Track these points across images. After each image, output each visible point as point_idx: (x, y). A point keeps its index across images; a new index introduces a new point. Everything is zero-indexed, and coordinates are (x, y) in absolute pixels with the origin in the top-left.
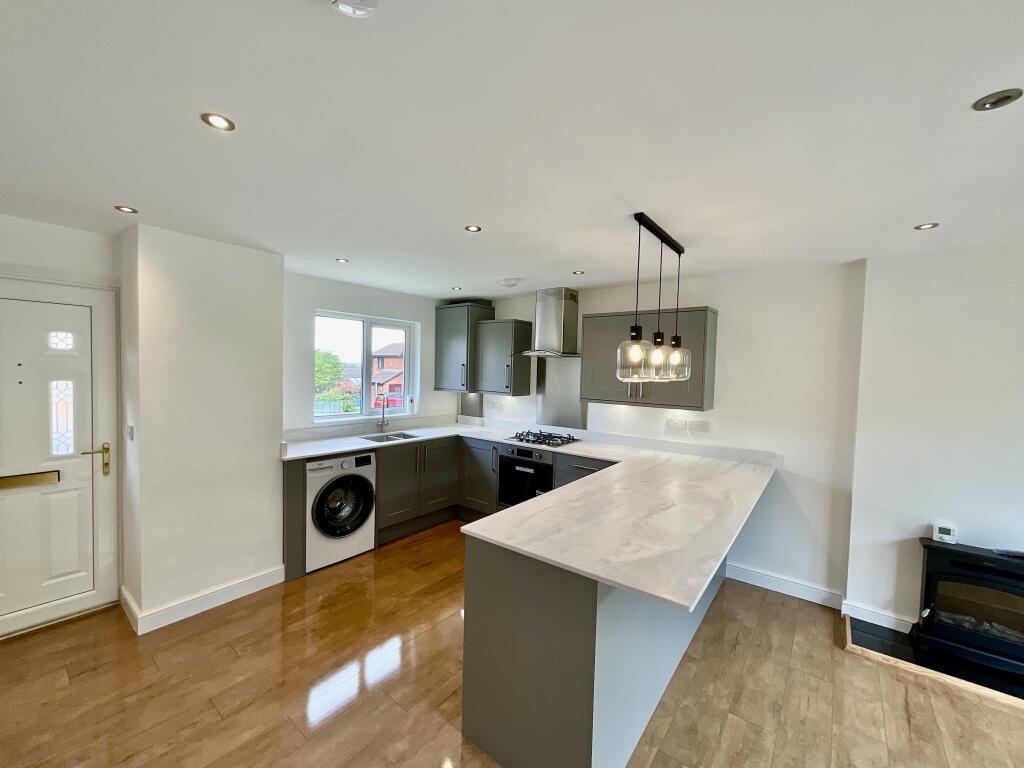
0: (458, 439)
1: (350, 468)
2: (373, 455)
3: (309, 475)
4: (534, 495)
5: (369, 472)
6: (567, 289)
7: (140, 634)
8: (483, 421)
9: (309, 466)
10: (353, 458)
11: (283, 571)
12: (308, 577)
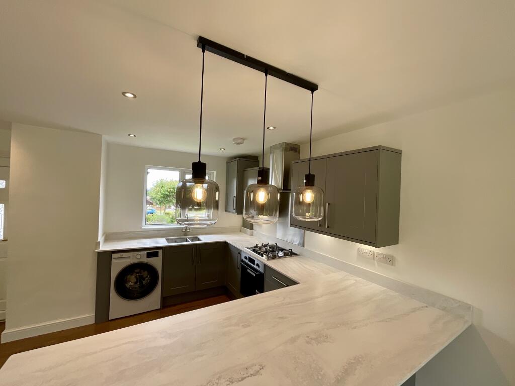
0: (225, 245)
1: (142, 258)
2: (160, 252)
3: (113, 261)
4: (255, 294)
5: (157, 262)
6: (287, 144)
7: (2, 343)
8: (252, 232)
9: (114, 256)
10: (145, 253)
11: (94, 317)
12: (109, 322)
